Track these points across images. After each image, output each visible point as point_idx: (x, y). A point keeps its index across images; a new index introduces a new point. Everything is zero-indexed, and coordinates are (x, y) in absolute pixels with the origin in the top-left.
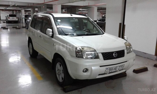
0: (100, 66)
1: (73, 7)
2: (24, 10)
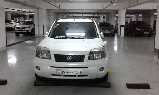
0: (52, 67)
1: (143, 11)
2: (102, 17)
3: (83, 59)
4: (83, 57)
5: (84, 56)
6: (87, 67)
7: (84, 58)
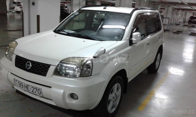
3: (47, 71)
4: (46, 68)
5: (49, 66)
6: (51, 87)
7: (48, 69)
